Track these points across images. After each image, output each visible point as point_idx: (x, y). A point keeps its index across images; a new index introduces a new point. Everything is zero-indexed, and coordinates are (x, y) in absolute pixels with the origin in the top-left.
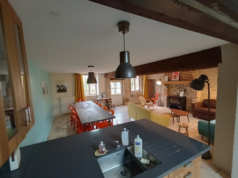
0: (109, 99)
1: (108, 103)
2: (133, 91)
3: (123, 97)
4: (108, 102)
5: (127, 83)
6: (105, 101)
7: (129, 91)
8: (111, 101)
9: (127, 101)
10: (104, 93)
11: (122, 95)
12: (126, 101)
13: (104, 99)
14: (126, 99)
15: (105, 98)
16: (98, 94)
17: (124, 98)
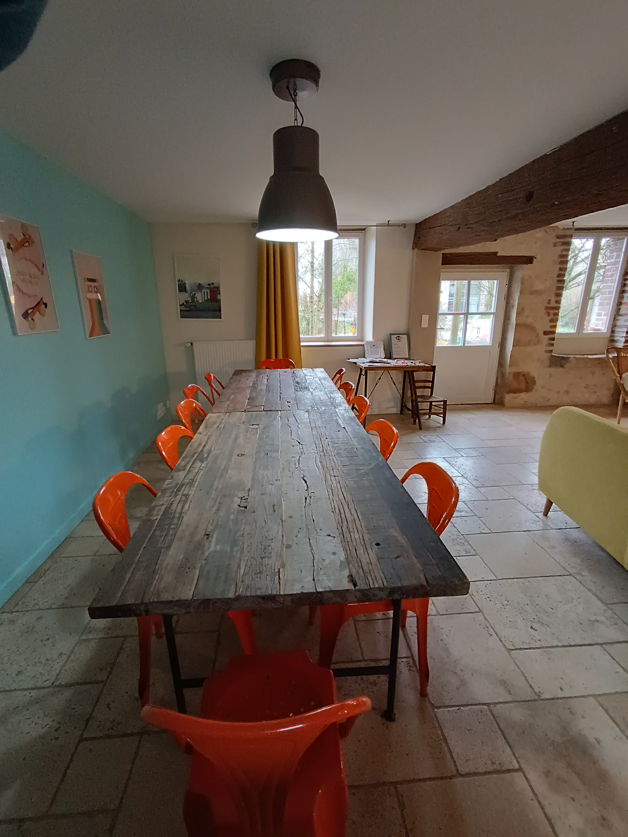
0: (424, 369)
1: (414, 389)
2: (566, 337)
3: (501, 364)
4: (413, 382)
5: (539, 286)
6: (398, 377)
7: (546, 333)
8: (433, 382)
9: (523, 385)
10: (399, 335)
11: (498, 350)
12: (515, 385)
13: (393, 363)
14: (517, 375)
15: (400, 363)
16: (369, 337)
17: (508, 370)
